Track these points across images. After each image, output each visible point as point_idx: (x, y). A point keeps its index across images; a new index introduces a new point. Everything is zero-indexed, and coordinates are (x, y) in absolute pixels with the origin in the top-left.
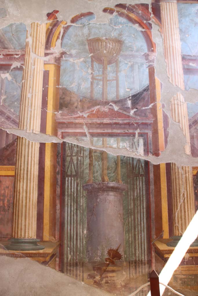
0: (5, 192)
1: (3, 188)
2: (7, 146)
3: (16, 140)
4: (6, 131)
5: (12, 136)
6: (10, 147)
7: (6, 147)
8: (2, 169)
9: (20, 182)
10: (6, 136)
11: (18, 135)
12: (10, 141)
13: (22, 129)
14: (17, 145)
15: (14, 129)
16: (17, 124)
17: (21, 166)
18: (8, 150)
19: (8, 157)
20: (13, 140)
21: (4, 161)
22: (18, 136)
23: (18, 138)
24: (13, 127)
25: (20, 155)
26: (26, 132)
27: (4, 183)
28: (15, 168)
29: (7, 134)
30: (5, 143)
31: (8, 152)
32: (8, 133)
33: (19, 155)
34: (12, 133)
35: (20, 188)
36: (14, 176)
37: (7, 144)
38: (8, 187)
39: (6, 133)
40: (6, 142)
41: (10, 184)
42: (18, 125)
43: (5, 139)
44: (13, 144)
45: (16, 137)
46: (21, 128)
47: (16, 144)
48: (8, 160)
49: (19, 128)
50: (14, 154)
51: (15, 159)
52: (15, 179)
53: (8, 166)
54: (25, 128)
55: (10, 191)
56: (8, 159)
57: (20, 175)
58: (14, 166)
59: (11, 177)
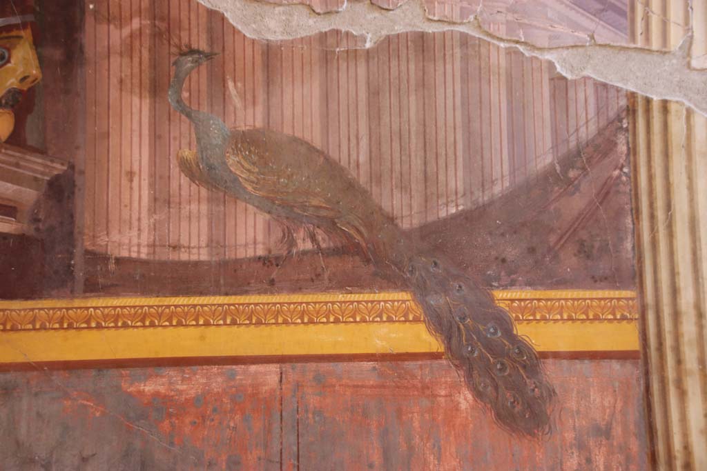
0: (589, 461)
1: (569, 436)
2: (568, 162)
3: (620, 120)
4: (551, 65)
5: (590, 91)
6: (584, 169)
7: (558, 168)
8: (550, 310)
9: (682, 394)
10: (553, 96)
11: (632, 88)
12: (583, 130)
13: (655, 44)
14: (632, 151)
15: (604, 51)
16: (622, 13)
17: (675, 291)
18: (577, 189)
19: (583, 235)
20: (603, 123)
21: (555, 257)
22: (632, 96)
23: (633, 106)
24: (592, 37)
25: (660, 215)
26: (689, 65)
27: (572, 404)
28: (636, 303)
29: (560, 86)
30: (549, 144)
31: (577, 203)
32: (564, 78)
33: (652, 217)
34: (588, 72)
35: (685, 435)
36: (638, 358)
37: (563, 150)
38: (604, 432)
39: (552, 79)
40: (555, 132)
41: (619, 405)
42: (626, 23)
43: (547, 114)
44: (602, 147)
45: (623, 102)
46: (648, 39)
47: (622, 148)
48: (584, 251)
49: (633, 37)
50: (619, 213)
51: (628, 245)
52: (647, 373)
53: (588, 294)
54: (676, 38)
55: (621, 458)
56: (582, 243)
57: (677, 349)
58: (626, 288)
59: (616, 365)
